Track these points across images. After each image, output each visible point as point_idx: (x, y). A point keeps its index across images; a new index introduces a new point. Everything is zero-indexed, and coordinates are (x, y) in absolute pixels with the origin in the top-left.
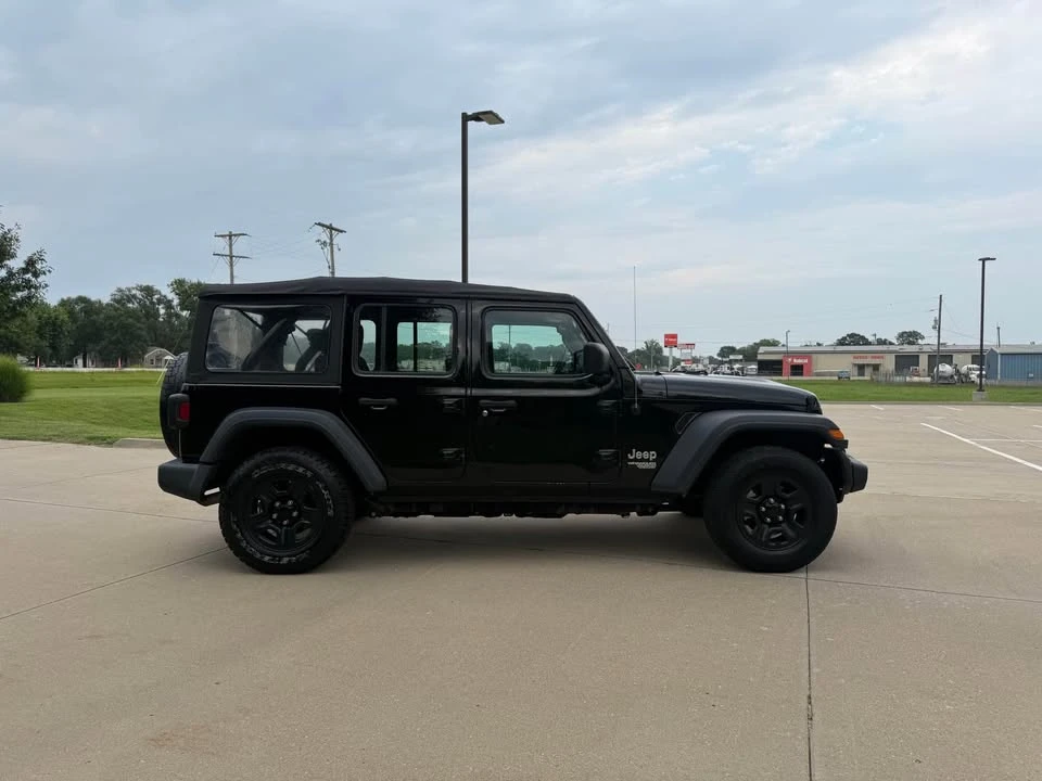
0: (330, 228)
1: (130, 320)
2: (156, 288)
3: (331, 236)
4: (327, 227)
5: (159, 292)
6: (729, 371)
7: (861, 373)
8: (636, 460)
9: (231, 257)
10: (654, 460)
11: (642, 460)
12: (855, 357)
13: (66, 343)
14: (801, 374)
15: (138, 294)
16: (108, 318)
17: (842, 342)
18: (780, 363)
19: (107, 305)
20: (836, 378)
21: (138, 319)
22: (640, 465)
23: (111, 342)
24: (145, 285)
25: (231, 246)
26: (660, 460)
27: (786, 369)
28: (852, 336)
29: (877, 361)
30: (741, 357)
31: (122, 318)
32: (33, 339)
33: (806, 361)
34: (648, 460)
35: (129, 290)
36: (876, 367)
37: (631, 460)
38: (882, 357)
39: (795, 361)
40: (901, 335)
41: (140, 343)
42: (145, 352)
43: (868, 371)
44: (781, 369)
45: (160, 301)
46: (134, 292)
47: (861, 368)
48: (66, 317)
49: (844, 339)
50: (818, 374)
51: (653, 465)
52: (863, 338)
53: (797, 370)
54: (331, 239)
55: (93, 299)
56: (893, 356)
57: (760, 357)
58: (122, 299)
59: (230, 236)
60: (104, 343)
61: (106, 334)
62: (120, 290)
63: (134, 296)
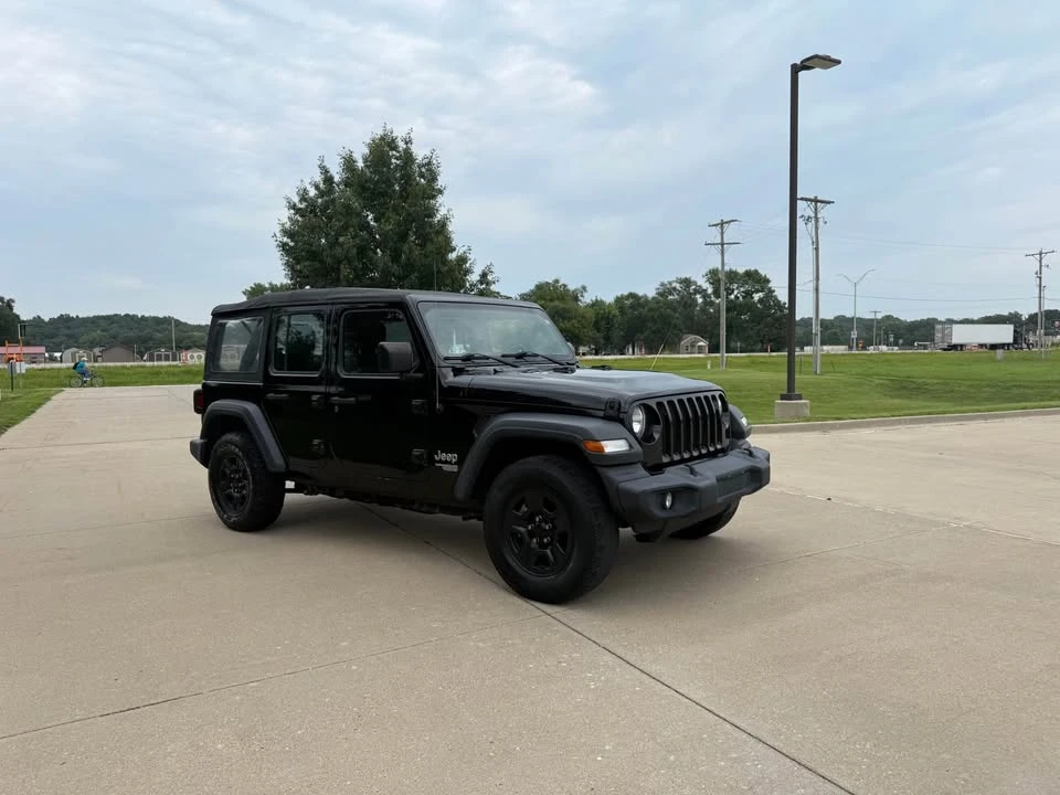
0: (816, 201)
1: (669, 311)
2: (692, 279)
3: (816, 209)
4: (811, 200)
5: (695, 283)
8: (441, 461)
9: (722, 244)
10: (455, 463)
11: (446, 462)
13: (617, 334)
15: (678, 286)
16: (651, 310)
19: (653, 298)
21: (675, 310)
22: (446, 467)
23: (654, 332)
24: (684, 277)
25: (722, 233)
26: (460, 463)
31: (662, 310)
32: (592, 333)
34: (450, 463)
35: (670, 283)
37: (438, 462)
41: (675, 332)
42: (680, 340)
45: (696, 292)
46: (674, 285)
48: (617, 312)
51: (455, 468)
54: (816, 214)
55: (640, 294)
58: (665, 291)
59: (722, 224)
60: (646, 333)
61: (649, 325)
62: (662, 284)
63: (675, 289)
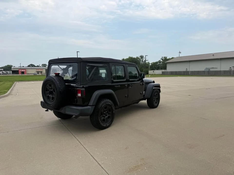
6: (2, 73)
7: (38, 73)
12: (36, 70)
14: (24, 74)
17: (29, 66)
18: (18, 71)
20: (33, 75)
26: (145, 93)
27: (20, 72)
28: (31, 65)
29: (41, 71)
30: (3, 69)
33: (25, 71)
36: (41, 72)
38: (42, 70)
39: (22, 71)
40: (42, 65)
43: (40, 73)
44: (19, 73)
47: (38, 72)
49: (29, 65)
50: (28, 74)
52: (34, 65)
53: (23, 73)
56: (45, 70)
57: (12, 70)
